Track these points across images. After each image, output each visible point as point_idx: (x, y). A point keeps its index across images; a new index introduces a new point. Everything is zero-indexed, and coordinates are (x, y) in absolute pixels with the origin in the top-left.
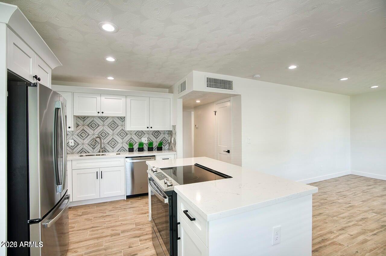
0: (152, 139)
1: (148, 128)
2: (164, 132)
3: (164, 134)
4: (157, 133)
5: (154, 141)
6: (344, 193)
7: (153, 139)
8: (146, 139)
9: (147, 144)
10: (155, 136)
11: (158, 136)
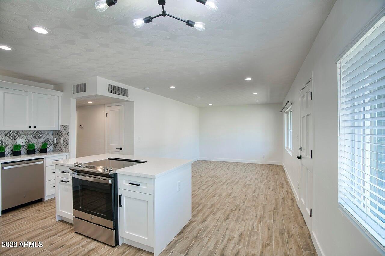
0: (31, 140)
1: (30, 127)
2: (48, 133)
3: (48, 134)
4: (38, 134)
5: (34, 142)
6: (197, 171)
7: (33, 140)
8: (24, 141)
9: (25, 147)
10: (36, 137)
11: (39, 137)
